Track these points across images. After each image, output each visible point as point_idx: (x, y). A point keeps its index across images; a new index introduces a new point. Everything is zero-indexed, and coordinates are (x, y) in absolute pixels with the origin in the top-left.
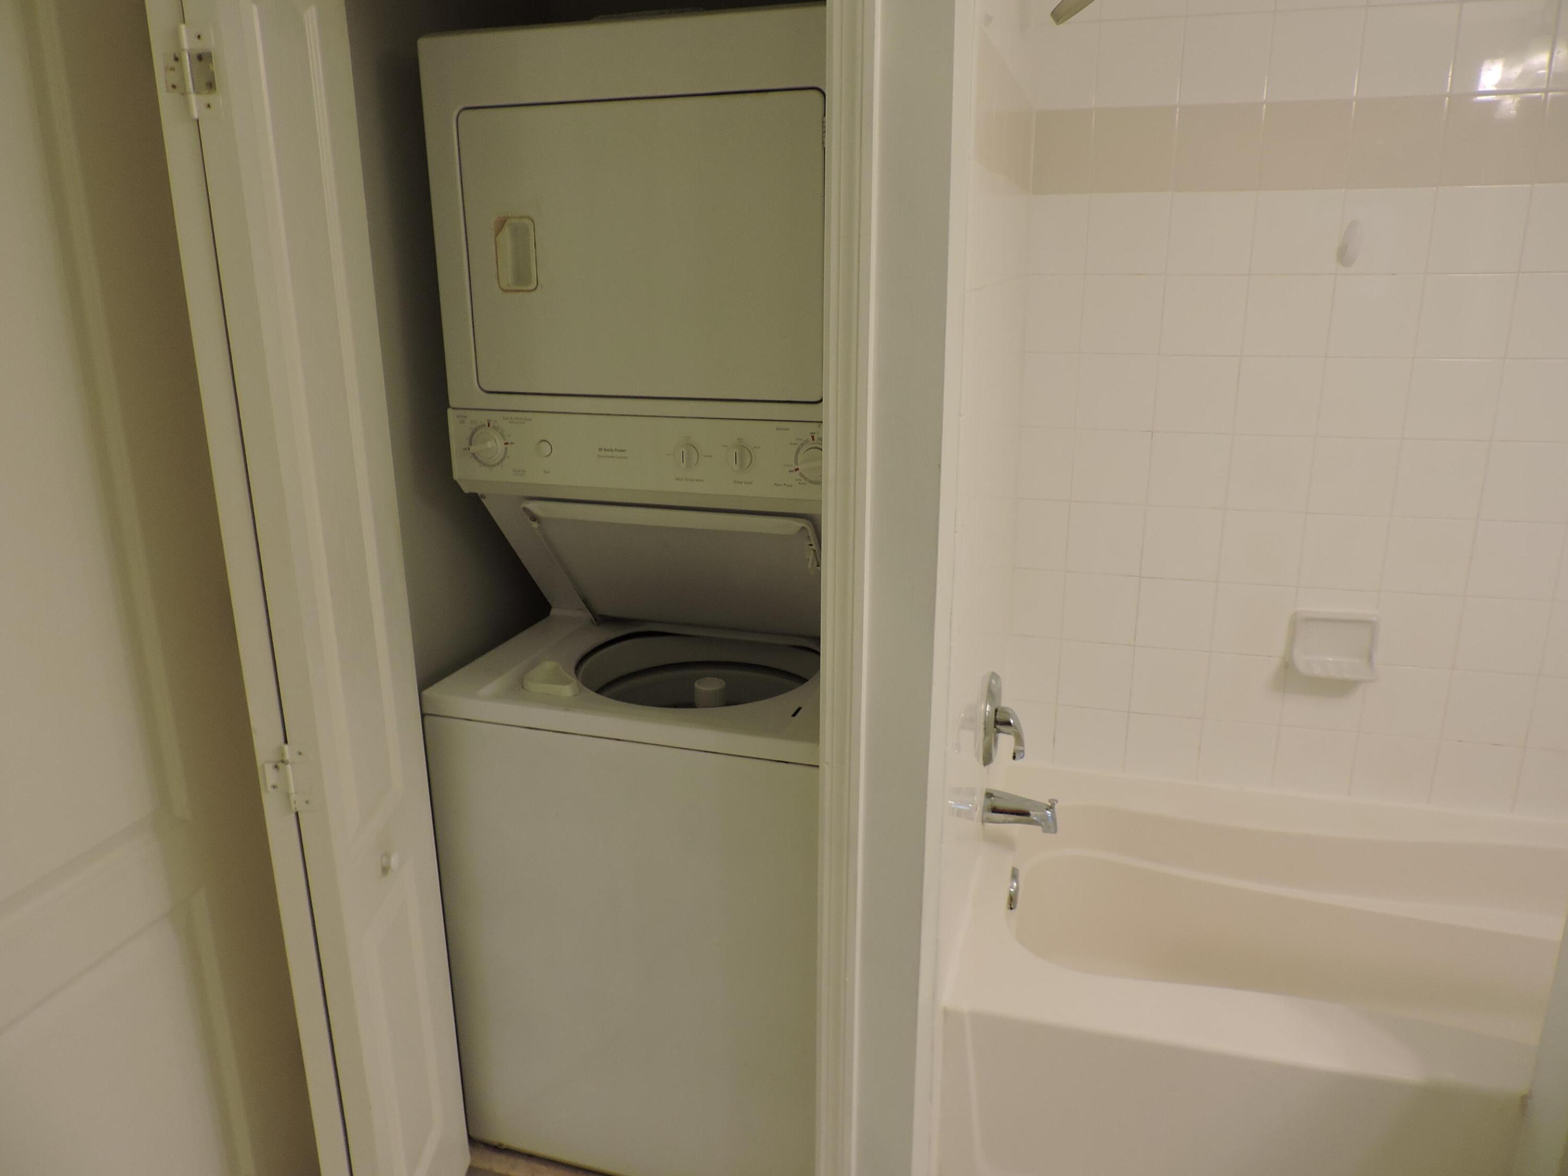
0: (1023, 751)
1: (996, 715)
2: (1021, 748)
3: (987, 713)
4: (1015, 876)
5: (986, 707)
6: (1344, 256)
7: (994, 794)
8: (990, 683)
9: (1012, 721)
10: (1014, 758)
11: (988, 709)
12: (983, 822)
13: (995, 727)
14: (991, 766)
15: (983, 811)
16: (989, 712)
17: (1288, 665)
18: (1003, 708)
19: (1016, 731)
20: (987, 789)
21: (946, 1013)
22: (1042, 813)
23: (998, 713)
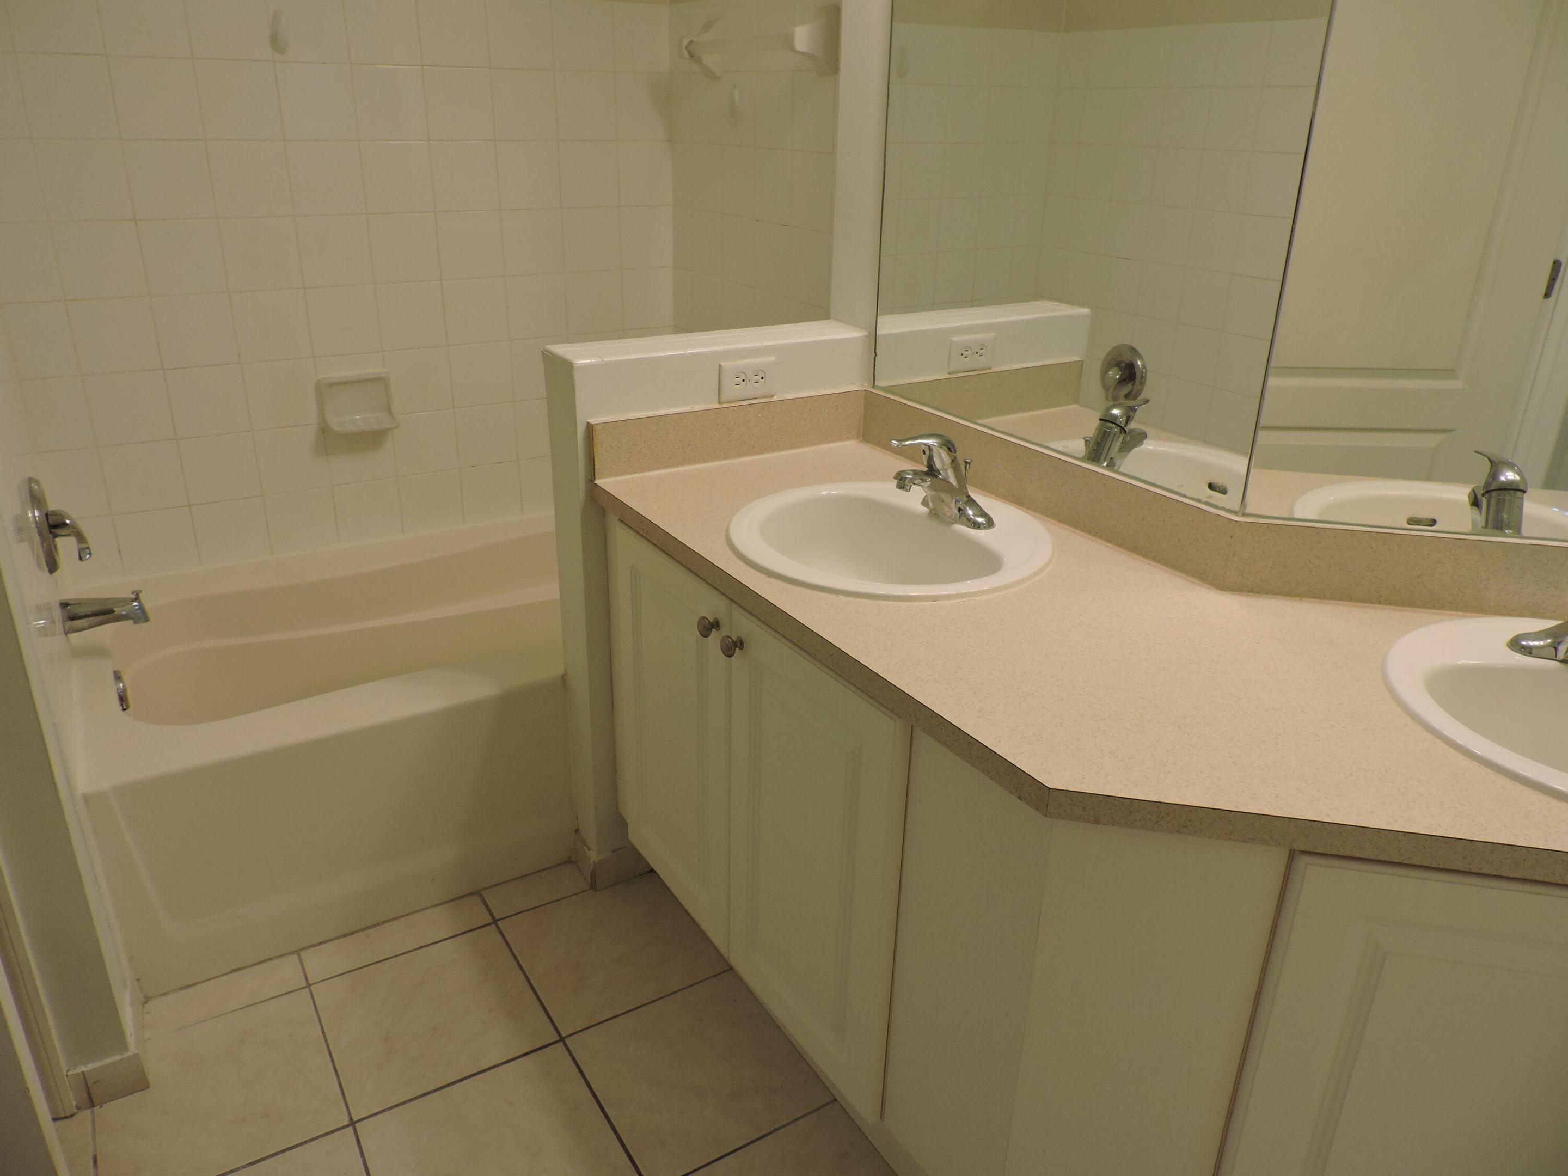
0: (88, 548)
1: (47, 520)
2: (85, 545)
3: (37, 519)
4: (118, 677)
5: (34, 513)
6: (277, 43)
7: (70, 602)
8: (31, 491)
9: (68, 522)
10: (81, 559)
11: (36, 514)
12: (66, 634)
13: (51, 532)
14: (57, 573)
15: (64, 622)
16: (38, 516)
17: (324, 430)
18: (53, 512)
19: (74, 530)
20: (60, 600)
21: (87, 799)
22: (128, 606)
23: (49, 517)
